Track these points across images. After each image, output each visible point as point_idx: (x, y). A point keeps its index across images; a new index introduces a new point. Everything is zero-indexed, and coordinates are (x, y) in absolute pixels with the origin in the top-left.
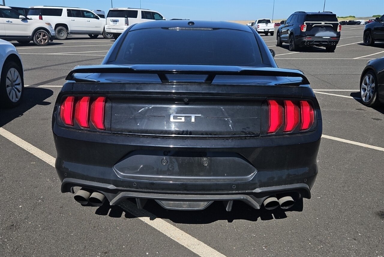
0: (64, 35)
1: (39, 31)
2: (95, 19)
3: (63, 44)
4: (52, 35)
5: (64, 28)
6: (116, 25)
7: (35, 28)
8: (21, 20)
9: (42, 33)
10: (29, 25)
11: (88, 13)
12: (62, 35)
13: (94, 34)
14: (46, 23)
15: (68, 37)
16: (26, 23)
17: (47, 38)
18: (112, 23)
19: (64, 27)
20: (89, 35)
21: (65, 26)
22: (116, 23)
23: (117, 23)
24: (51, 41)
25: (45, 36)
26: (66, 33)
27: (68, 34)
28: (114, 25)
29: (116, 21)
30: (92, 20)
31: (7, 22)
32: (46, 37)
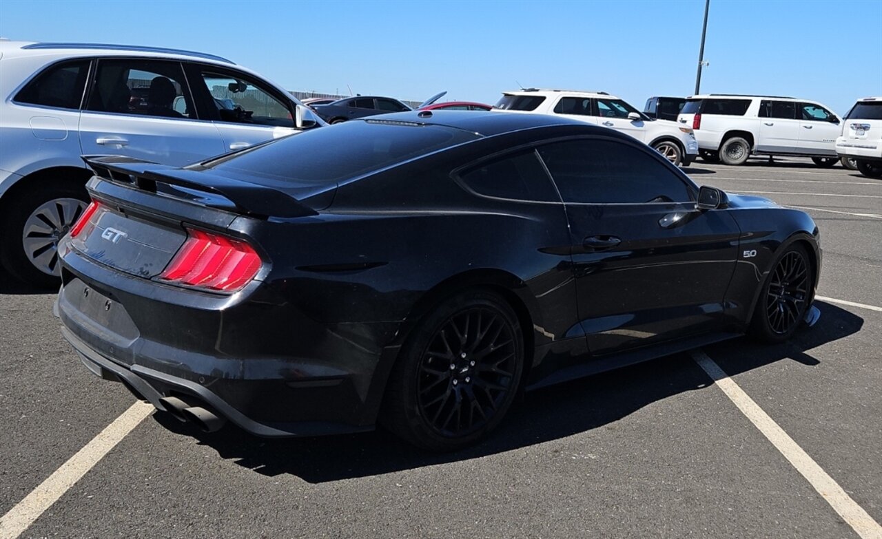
0: (741, 155)
1: (662, 143)
2: (828, 123)
3: (715, 172)
4: (687, 153)
5: (744, 141)
6: (863, 136)
7: (653, 139)
8: (631, 120)
9: (667, 147)
10: (645, 131)
11: (816, 110)
12: (737, 155)
13: (826, 159)
14: (680, 128)
15: (748, 161)
16: (640, 128)
17: (675, 158)
18: (852, 133)
19: (743, 139)
20: (814, 159)
21: (748, 136)
22: (862, 131)
23: (866, 132)
24: (683, 165)
25: (672, 155)
26: (747, 151)
27: (751, 153)
28: (857, 137)
29: (865, 128)
30: (816, 124)
31: (603, 124)
32: (674, 156)
